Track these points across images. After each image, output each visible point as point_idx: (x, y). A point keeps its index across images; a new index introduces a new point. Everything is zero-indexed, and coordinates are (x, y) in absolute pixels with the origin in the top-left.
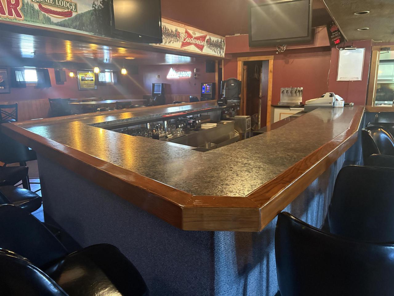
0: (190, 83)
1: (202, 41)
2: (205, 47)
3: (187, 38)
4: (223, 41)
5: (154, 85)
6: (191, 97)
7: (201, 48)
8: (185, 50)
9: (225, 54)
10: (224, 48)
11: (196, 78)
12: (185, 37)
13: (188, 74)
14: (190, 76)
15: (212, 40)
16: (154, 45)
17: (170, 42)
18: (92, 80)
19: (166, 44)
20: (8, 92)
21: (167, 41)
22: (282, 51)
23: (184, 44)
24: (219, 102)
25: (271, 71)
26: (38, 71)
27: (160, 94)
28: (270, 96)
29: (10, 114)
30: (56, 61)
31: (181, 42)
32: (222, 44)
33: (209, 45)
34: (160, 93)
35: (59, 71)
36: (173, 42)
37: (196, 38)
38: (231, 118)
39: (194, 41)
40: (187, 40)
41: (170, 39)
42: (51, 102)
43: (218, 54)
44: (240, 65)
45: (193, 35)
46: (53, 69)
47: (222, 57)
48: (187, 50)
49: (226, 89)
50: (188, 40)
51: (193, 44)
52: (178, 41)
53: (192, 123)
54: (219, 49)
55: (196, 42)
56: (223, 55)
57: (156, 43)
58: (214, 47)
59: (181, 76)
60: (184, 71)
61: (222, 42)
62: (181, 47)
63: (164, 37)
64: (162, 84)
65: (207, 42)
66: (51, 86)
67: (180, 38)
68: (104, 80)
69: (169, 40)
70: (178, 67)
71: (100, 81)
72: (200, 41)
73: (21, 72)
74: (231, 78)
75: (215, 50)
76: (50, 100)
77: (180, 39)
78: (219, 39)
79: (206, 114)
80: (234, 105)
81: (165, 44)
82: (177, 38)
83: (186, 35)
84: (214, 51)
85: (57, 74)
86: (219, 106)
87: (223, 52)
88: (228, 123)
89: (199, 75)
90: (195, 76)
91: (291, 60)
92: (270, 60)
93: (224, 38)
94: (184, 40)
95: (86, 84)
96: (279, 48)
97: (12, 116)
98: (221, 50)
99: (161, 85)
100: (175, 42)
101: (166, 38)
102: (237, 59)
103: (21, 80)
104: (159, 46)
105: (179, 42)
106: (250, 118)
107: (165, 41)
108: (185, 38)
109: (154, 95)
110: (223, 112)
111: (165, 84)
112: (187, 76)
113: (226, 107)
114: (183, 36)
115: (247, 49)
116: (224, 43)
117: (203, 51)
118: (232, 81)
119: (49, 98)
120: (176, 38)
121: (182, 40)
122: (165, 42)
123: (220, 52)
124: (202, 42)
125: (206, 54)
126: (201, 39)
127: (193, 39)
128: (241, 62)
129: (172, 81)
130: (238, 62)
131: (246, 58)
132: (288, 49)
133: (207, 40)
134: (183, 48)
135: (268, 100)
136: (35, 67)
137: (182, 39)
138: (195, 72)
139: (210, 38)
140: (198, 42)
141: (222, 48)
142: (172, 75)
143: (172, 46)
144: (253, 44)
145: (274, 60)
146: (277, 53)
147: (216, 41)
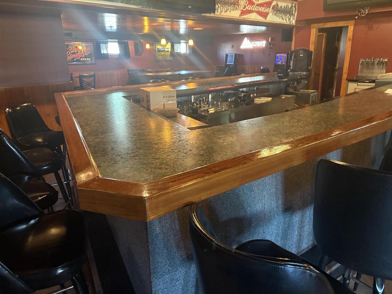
0: (264, 52)
1: (266, 7)
2: (270, 15)
3: (247, 5)
4: (295, 7)
5: (227, 55)
6: (262, 68)
7: (265, 15)
8: (244, 18)
9: (296, 21)
10: (295, 15)
11: (270, 48)
12: (245, 4)
13: (262, 44)
14: (264, 46)
15: (280, 6)
16: (208, 15)
17: (226, 11)
18: (168, 51)
19: (222, 14)
20: (94, 63)
21: (223, 10)
22: (362, 15)
23: (243, 13)
24: (279, 75)
25: (349, 39)
26: (120, 43)
27: (232, 65)
28: (347, 68)
29: (88, 83)
30: (136, 34)
31: (240, 10)
32: (293, 10)
33: (276, 12)
34: (233, 63)
35: (137, 43)
36: (230, 11)
37: (258, 5)
38: (295, 92)
39: (255, 8)
40: (247, 8)
41: (227, 7)
42: (130, 72)
43: (287, 22)
44: (314, 32)
45: (255, 2)
46: (133, 41)
47: (291, 24)
48: (247, 18)
49: (293, 60)
50: (249, 8)
51: (254, 12)
52: (236, 9)
53: (242, 97)
54: (288, 15)
55: (259, 10)
56: (293, 22)
57: (210, 13)
58: (282, 14)
59: (255, 45)
60: (259, 41)
61: (293, 8)
62: (240, 16)
63: (219, 7)
64: (236, 54)
65: (272, 8)
66: (130, 58)
67: (238, 6)
68: (178, 52)
69: (226, 9)
70: (252, 36)
71: (176, 52)
72: (264, 8)
73: (104, 44)
74: (300, 48)
75: (283, 17)
76: (128, 70)
77: (240, 7)
78: (288, 4)
79: (266, 87)
80: (300, 77)
81: (220, 13)
82: (236, 6)
83: (247, 2)
84: (281, 18)
85: (136, 45)
86: (279, 79)
87: (293, 19)
88: (286, 97)
89: (273, 44)
90: (270, 45)
91: (375, 26)
92: (350, 25)
93: (295, 2)
94: (244, 8)
95: (162, 55)
96: (359, 11)
97: (91, 85)
98: (291, 17)
99: (234, 56)
100: (233, 10)
101: (222, 7)
102: (311, 25)
103: (105, 52)
104: (214, 16)
105: (238, 10)
106: (317, 93)
107: (221, 10)
108: (245, 6)
109: (227, 66)
110: (288, 86)
111: (238, 54)
112: (261, 46)
113: (287, 80)
114: (243, 4)
115: (322, 15)
116: (296, 9)
117: (267, 19)
118: (301, 52)
119: (127, 69)
120: (234, 7)
121: (242, 8)
122: (221, 12)
123: (289, 19)
124: (267, 9)
125: (271, 22)
126: (265, 5)
127: (255, 6)
128: (315, 29)
129: (245, 50)
130: (312, 30)
131: (322, 24)
132: (371, 12)
133: (274, 6)
134: (241, 17)
135: (343, 73)
136: (117, 40)
137: (242, 6)
138: (270, 41)
139: (277, 4)
140: (262, 9)
141: (292, 14)
142: (247, 44)
143: (228, 15)
144: (328, 8)
145: (354, 26)
146: (357, 17)
147: (285, 7)
